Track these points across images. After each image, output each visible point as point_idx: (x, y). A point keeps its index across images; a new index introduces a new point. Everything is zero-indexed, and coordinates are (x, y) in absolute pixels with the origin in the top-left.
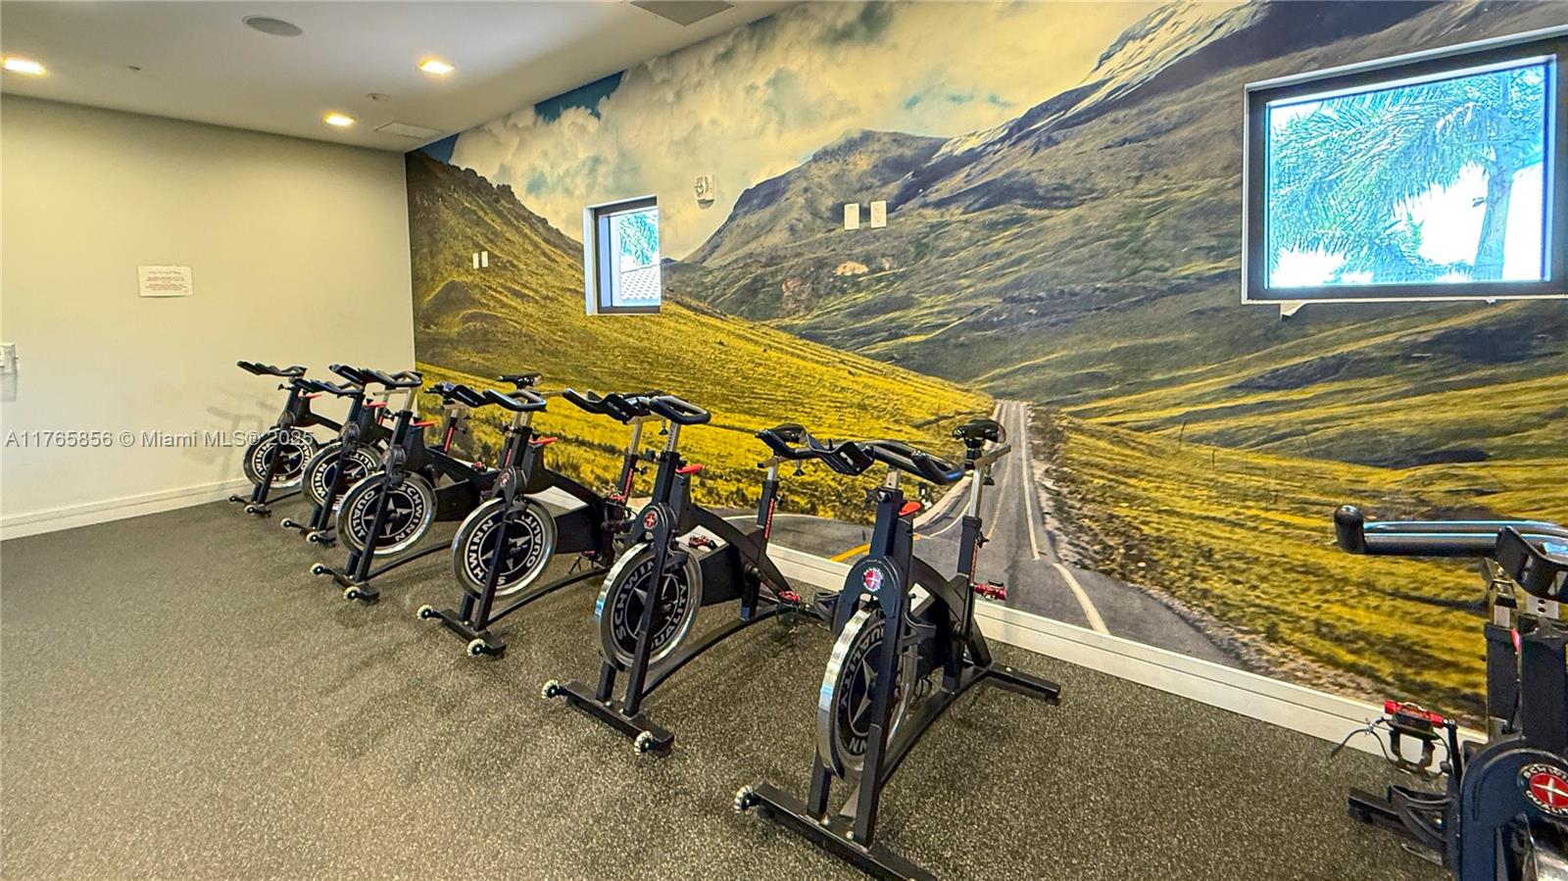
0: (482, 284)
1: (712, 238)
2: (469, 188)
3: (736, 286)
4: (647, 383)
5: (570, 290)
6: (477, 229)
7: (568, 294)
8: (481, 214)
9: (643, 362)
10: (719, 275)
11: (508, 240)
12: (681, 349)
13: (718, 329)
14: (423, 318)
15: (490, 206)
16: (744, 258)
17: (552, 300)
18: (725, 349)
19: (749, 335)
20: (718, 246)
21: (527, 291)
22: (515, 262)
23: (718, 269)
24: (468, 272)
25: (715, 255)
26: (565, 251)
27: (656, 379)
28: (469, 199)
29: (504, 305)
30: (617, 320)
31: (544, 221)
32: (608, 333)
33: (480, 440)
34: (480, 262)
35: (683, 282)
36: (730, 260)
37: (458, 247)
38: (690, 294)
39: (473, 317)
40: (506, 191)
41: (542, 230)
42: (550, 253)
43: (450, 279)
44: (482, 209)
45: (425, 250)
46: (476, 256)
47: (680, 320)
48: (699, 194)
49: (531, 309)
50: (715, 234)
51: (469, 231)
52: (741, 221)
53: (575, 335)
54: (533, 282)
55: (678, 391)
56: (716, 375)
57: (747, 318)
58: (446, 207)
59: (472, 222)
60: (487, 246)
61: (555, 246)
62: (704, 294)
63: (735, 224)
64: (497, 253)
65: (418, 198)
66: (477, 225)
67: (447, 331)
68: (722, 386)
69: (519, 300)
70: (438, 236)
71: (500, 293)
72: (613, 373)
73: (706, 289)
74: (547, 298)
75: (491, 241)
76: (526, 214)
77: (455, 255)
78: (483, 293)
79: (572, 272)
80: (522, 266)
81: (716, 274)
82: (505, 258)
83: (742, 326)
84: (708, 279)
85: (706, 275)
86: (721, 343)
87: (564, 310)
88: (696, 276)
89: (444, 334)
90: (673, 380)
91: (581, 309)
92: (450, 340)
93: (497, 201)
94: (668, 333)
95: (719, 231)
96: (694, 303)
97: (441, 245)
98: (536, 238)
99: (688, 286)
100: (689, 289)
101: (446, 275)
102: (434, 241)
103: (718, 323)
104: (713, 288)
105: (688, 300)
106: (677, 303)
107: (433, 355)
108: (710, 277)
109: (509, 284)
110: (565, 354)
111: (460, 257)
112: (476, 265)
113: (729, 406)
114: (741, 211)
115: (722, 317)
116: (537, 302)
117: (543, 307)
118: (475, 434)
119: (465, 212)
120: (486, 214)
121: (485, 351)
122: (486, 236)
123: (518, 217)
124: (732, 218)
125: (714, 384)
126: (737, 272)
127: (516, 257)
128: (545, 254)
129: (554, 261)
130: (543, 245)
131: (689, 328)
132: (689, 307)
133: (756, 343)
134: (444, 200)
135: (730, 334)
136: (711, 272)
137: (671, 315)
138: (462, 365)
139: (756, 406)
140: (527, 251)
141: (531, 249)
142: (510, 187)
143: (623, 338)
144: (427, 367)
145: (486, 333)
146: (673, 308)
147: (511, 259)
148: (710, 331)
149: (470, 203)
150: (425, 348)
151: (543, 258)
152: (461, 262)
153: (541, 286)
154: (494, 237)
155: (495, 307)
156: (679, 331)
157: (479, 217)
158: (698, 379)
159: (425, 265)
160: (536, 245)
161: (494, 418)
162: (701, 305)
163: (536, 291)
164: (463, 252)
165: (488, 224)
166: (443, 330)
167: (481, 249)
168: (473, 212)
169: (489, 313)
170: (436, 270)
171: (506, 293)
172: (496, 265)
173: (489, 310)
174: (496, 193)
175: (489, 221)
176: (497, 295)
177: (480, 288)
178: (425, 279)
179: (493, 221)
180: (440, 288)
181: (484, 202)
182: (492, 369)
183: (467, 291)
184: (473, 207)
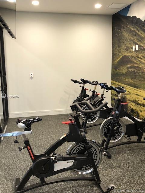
0: (135, 56)
2: (133, 23)
6: (135, 37)
8: (137, 31)
14: (115, 67)
15: (140, 28)
29: (143, 63)
33: (130, 107)
34: (135, 48)
37: (128, 44)
39: (131, 67)
43: (124, 55)
44: (137, 30)
45: (117, 46)
46: (134, 47)
51: (132, 38)
58: (125, 31)
59: (134, 35)
60: (138, 43)
64: (142, 45)
65: (116, 29)
66: (135, 36)
70: (121, 41)
71: (142, 59)
75: (140, 41)
77: (127, 47)
78: (135, 59)
89: (121, 72)
92: (123, 74)
93: (143, 26)
97: (122, 44)
101: (123, 53)
107: (117, 78)
111: (128, 47)
112: (134, 50)
118: (129, 105)
119: (131, 31)
120: (139, 31)
121: (134, 79)
122: (138, 39)
134: (124, 29)
138: (126, 82)
144: (115, 82)
145: (135, 73)
149: (133, 28)
150: (115, 76)
152: (128, 49)
154: (141, 39)
155: (139, 64)
157: (136, 33)
159: (117, 50)
161: (136, 101)
164: (129, 46)
165: (139, 35)
166: (120, 71)
167: (136, 44)
168: (134, 31)
169: (137, 66)
170: (120, 52)
171: (144, 59)
172: (141, 49)
173: (137, 65)
174: (143, 23)
175: (140, 34)
176: (141, 60)
177: (135, 58)
178: (116, 55)
179: (141, 34)
180: (120, 58)
181: (138, 27)
182: (137, 85)
183: (130, 59)
184: (134, 30)
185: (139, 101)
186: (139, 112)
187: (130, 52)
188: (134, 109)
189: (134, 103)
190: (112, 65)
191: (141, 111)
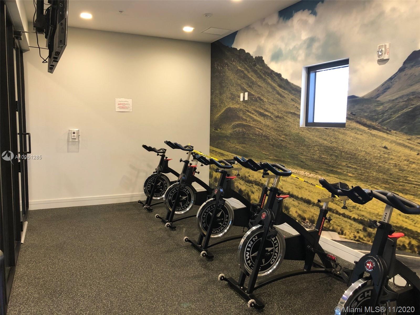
0: (244, 109)
1: (386, 82)
2: (240, 59)
3: (400, 113)
4: (333, 167)
5: (291, 113)
6: (244, 80)
7: (290, 115)
8: (246, 72)
9: (331, 155)
10: (388, 106)
11: (259, 86)
12: (357, 150)
13: (384, 139)
14: (215, 125)
15: (251, 68)
16: (408, 95)
17: (280, 118)
18: (388, 151)
19: (407, 144)
20: (389, 88)
21: (267, 113)
22: (262, 98)
23: (387, 102)
24: (238, 102)
25: (387, 93)
26: (290, 92)
27: (339, 165)
28: (241, 65)
29: (254, 120)
30: (317, 130)
31: (279, 75)
32: (311, 137)
33: (237, 187)
34: (244, 98)
35: (362, 110)
36: (397, 96)
37: (233, 90)
38: (366, 117)
39: (238, 126)
40: (260, 60)
41: (278, 80)
42: (281, 93)
43: (228, 106)
44: (247, 69)
45: (217, 92)
46: (242, 95)
47: (358, 132)
48: (379, 56)
49: (268, 122)
50: (388, 80)
51: (239, 82)
52: (409, 72)
53: (292, 137)
54: (271, 108)
55: (353, 174)
56: (380, 166)
57: (406, 133)
58: (229, 70)
59: (241, 77)
60: (247, 89)
61: (285, 89)
62: (376, 117)
63: (403, 73)
64: (253, 93)
65: (216, 65)
66: (244, 78)
67: (225, 132)
68: (384, 173)
69: (262, 118)
70: (224, 85)
71: (253, 113)
72: (312, 160)
73: (378, 114)
74: (277, 117)
75: (250, 87)
76: (269, 72)
77: (232, 94)
78: (244, 114)
79: (293, 103)
80: (265, 100)
81: (385, 105)
82: (257, 95)
83: (402, 138)
84: (380, 108)
85: (378, 106)
86: (385, 148)
87: (287, 123)
88: (372, 106)
89: (224, 134)
90: (350, 167)
91: (297, 123)
92: (226, 137)
93: (255, 65)
94: (349, 139)
95: (391, 79)
96: (369, 122)
97: (225, 89)
98: (274, 85)
99: (365, 112)
100: (366, 114)
101: (226, 104)
102: (222, 87)
103: (385, 135)
104: (383, 113)
105: (365, 120)
106: (358, 122)
107: (219, 143)
108: (381, 107)
109: (258, 109)
110: (285, 147)
111: (234, 95)
112: (242, 99)
113: (388, 186)
114: (408, 65)
115: (387, 131)
116: (272, 119)
117: (275, 121)
118: (236, 184)
119: (238, 71)
120: (248, 72)
121: (243, 143)
122: (248, 84)
123: (265, 73)
124: (401, 70)
125: (379, 171)
126: (401, 104)
127: (263, 95)
128: (278, 93)
129: (283, 97)
130: (278, 88)
131: (364, 137)
132: (365, 125)
133: (412, 149)
134: (228, 66)
135: (392, 142)
136: (382, 104)
137: (352, 129)
138: (231, 149)
139: (408, 188)
140: (268, 92)
141: (271, 90)
142: (262, 58)
143: (321, 141)
144: (215, 149)
145: (244, 134)
146: (354, 125)
147: (259, 96)
148: (378, 140)
149: (241, 67)
150: (215, 140)
151: (277, 95)
152: (235, 98)
153: (275, 110)
154: (251, 84)
155: (249, 121)
156: (357, 138)
157: (245, 74)
158: (367, 168)
159: (217, 99)
160: (274, 88)
161: (245, 177)
162: (374, 124)
163: (272, 113)
164: (236, 93)
165: (249, 78)
166: (223, 132)
167: (245, 91)
168: (242, 72)
169: (247, 124)
170: (222, 102)
171: (256, 114)
172: (252, 99)
173: (247, 122)
174: (254, 61)
175: (250, 76)
176: (251, 115)
177: (243, 111)
178: (216, 106)
179: (252, 76)
180: (223, 111)
181: (248, 66)
182: (246, 152)
183: (236, 112)
184: (242, 69)
185: (249, 177)
186: (250, 193)
187: (237, 102)
188: (243, 190)
189: (243, 180)
190: (211, 121)
191: (253, 193)
